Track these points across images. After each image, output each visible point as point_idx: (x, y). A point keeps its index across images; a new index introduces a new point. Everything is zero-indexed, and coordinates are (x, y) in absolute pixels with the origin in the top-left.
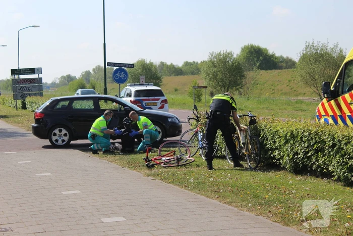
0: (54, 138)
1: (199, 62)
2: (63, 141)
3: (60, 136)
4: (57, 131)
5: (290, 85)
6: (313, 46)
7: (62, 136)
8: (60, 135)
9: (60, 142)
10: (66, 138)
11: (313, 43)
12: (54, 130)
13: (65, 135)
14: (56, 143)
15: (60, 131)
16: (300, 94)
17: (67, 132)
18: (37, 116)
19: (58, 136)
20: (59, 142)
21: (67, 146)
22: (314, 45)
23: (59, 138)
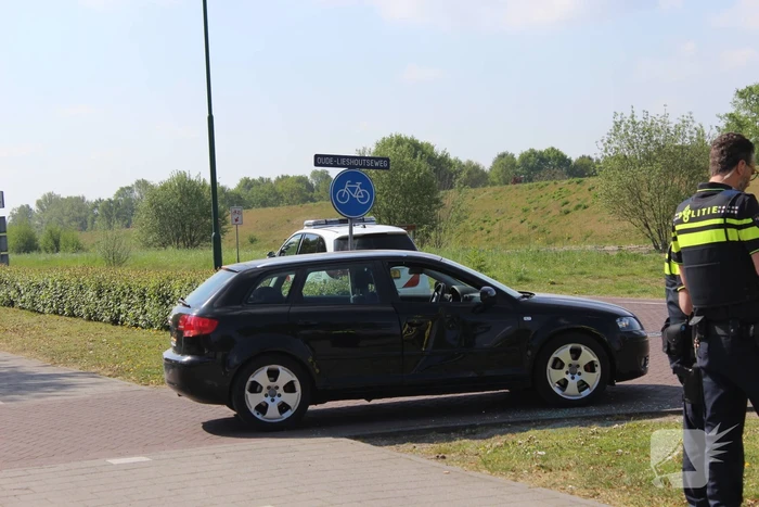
0: (253, 400)
1: (273, 179)
2: (283, 407)
3: (272, 392)
4: (261, 377)
5: (529, 220)
6: (634, 123)
7: (281, 391)
8: (274, 388)
9: (273, 412)
10: (293, 400)
11: (633, 116)
12: (252, 372)
13: (290, 388)
14: (259, 417)
15: (273, 375)
16: (556, 240)
17: (295, 378)
18: (189, 327)
19: (265, 391)
20: (268, 414)
21: (299, 424)
22: (637, 120)
23: (268, 400)
